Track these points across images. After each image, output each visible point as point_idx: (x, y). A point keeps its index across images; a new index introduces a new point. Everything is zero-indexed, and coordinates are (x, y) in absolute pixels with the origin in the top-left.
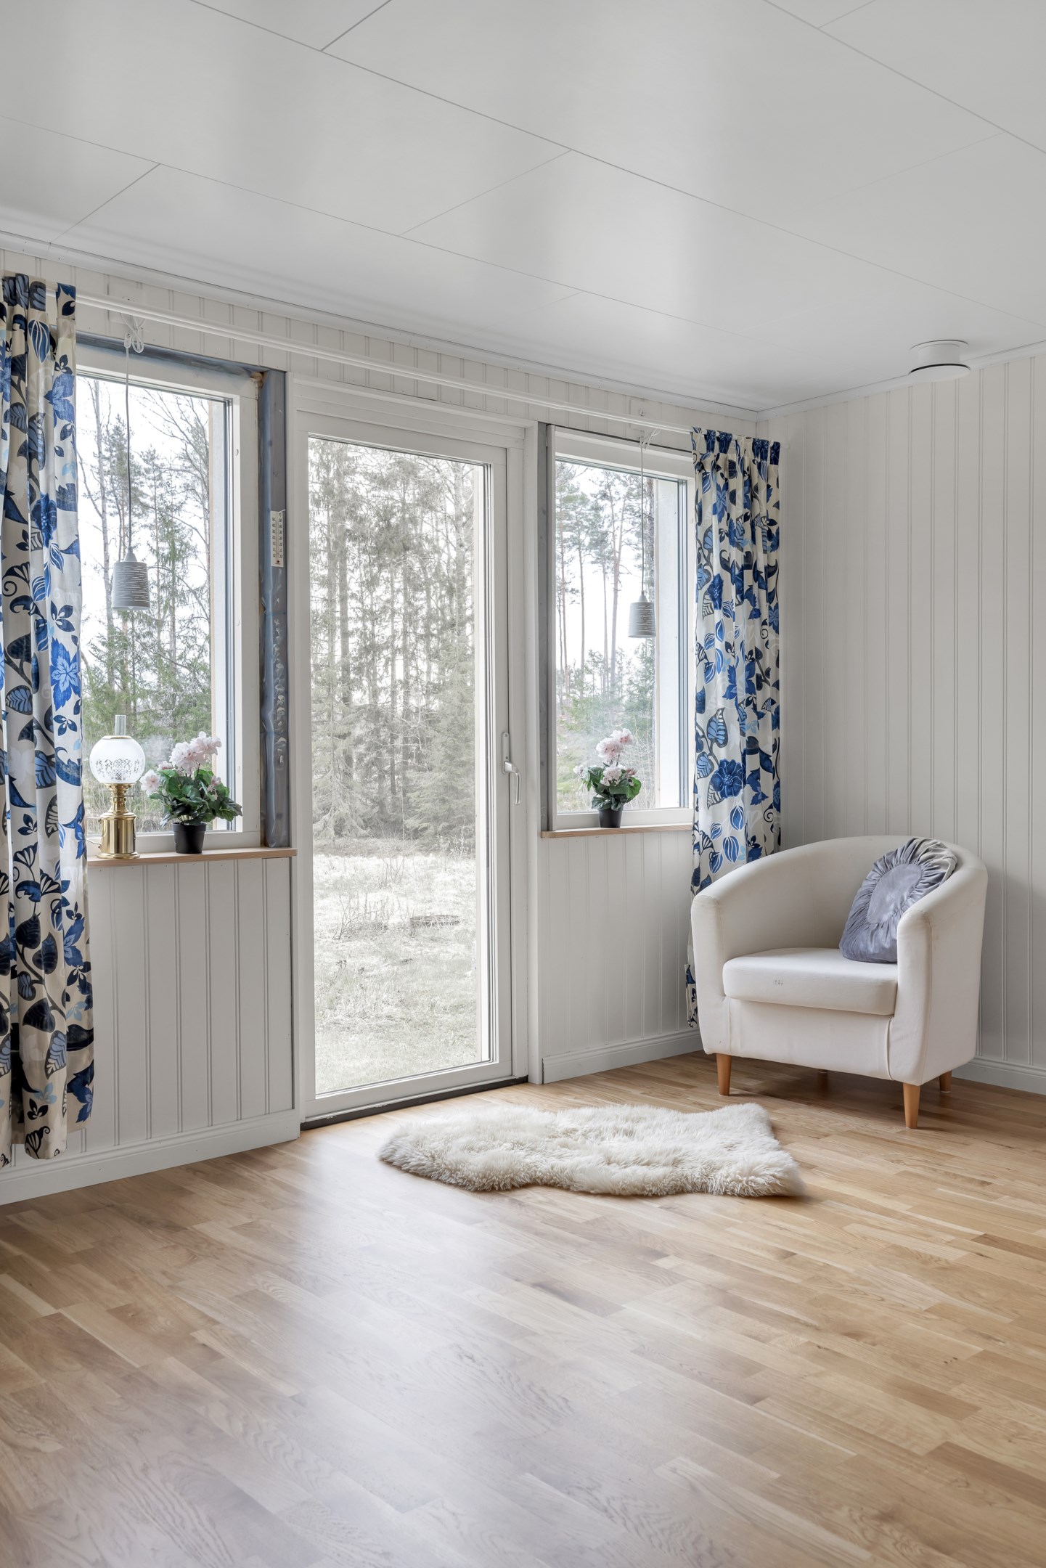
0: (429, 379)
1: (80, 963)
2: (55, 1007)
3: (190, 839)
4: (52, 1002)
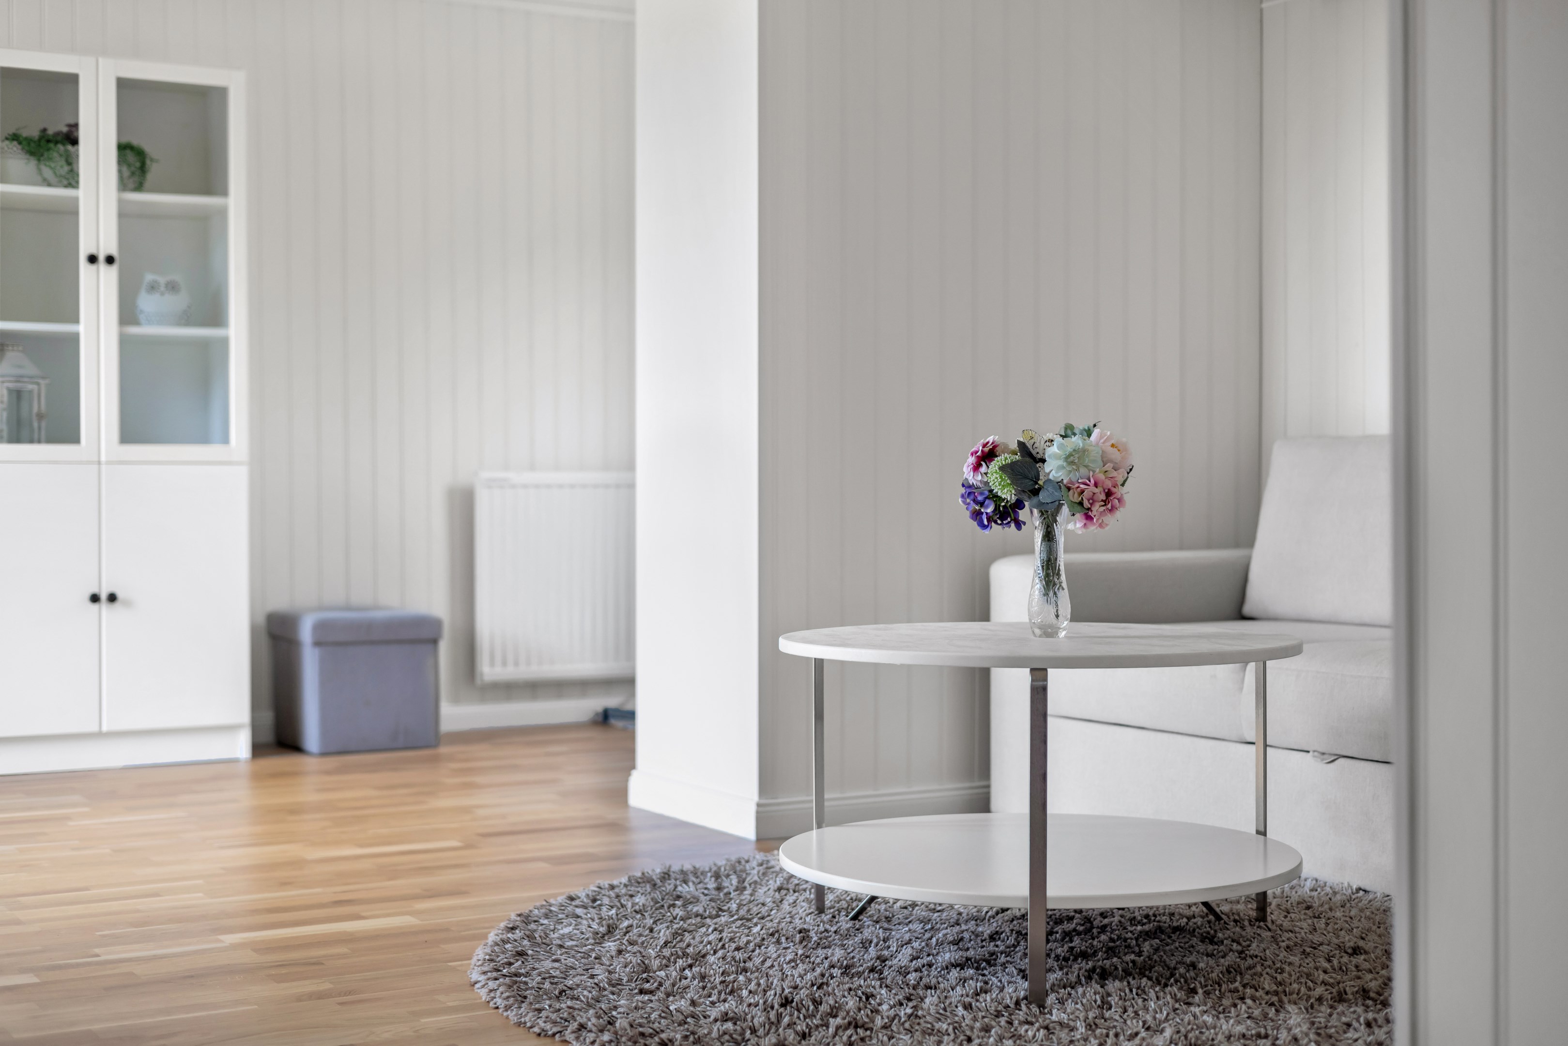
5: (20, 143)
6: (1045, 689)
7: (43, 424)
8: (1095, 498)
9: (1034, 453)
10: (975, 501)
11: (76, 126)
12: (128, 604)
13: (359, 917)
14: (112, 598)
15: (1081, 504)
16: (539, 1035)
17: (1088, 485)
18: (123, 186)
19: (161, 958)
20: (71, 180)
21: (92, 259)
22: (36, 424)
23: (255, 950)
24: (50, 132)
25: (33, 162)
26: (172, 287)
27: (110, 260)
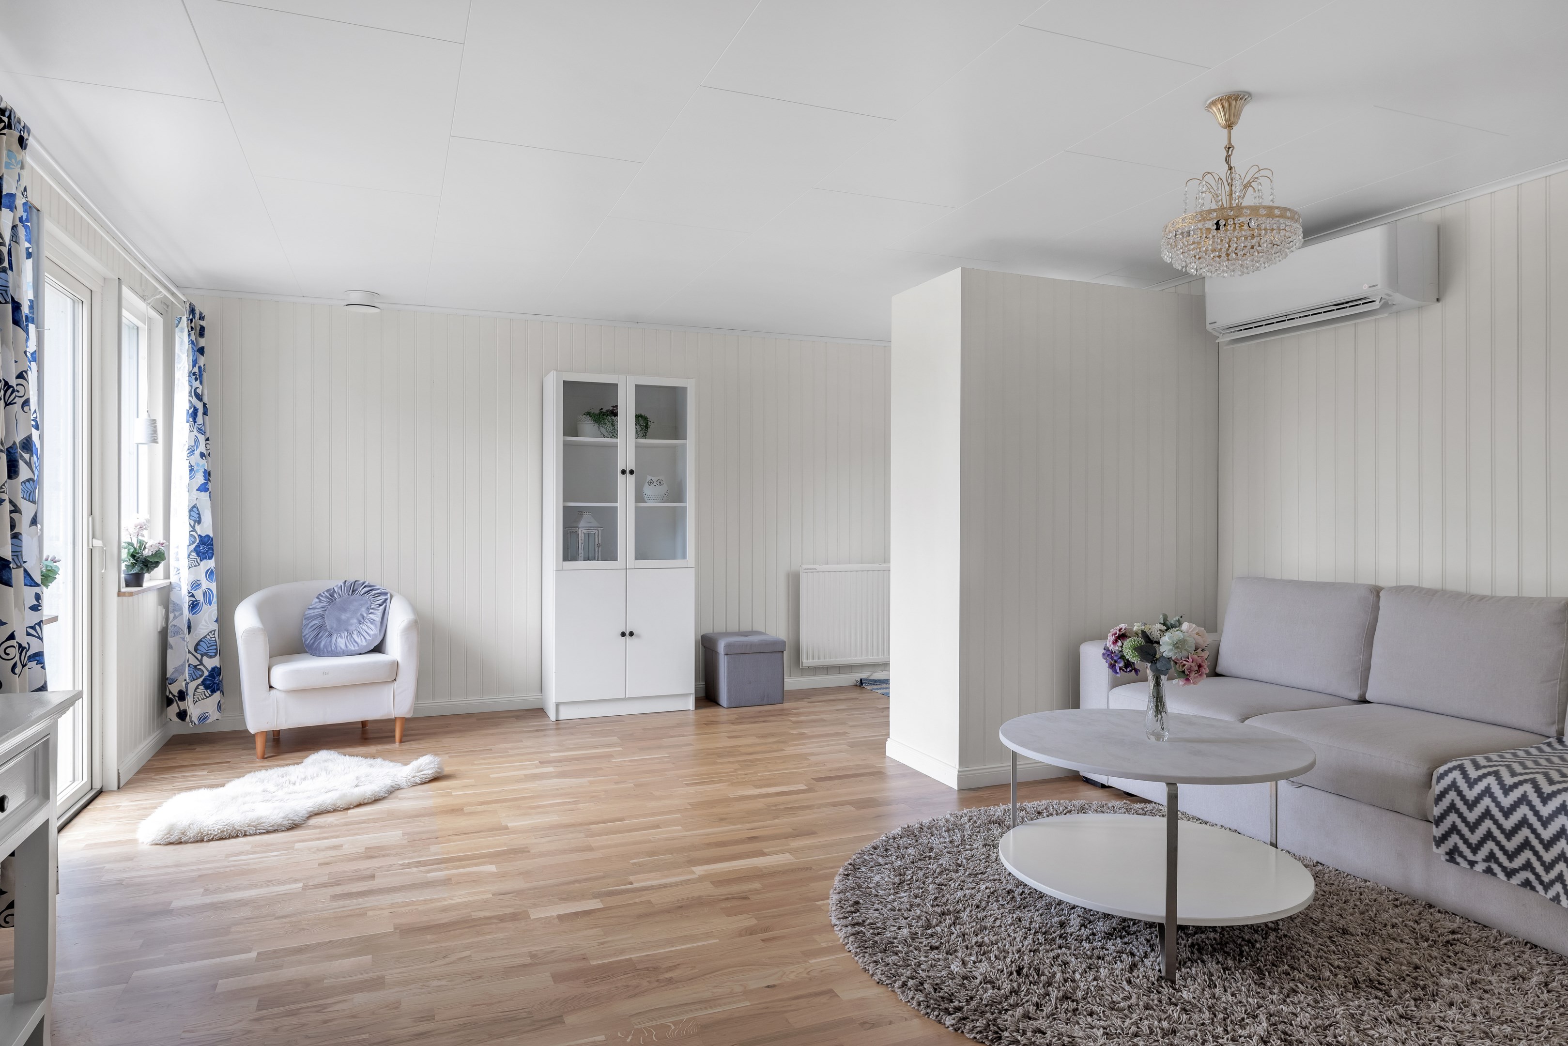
5: (591, 416)
6: (1176, 796)
7: (600, 549)
8: (1192, 668)
9: (1151, 638)
10: (1112, 658)
11: (617, 406)
12: (639, 636)
13: (763, 854)
14: (631, 634)
15: (1184, 672)
16: (878, 983)
17: (1188, 662)
18: (638, 436)
19: (665, 887)
20: (614, 434)
21: (624, 472)
22: (597, 550)
23: (713, 883)
24: (604, 410)
25: (597, 425)
26: (660, 482)
27: (632, 472)
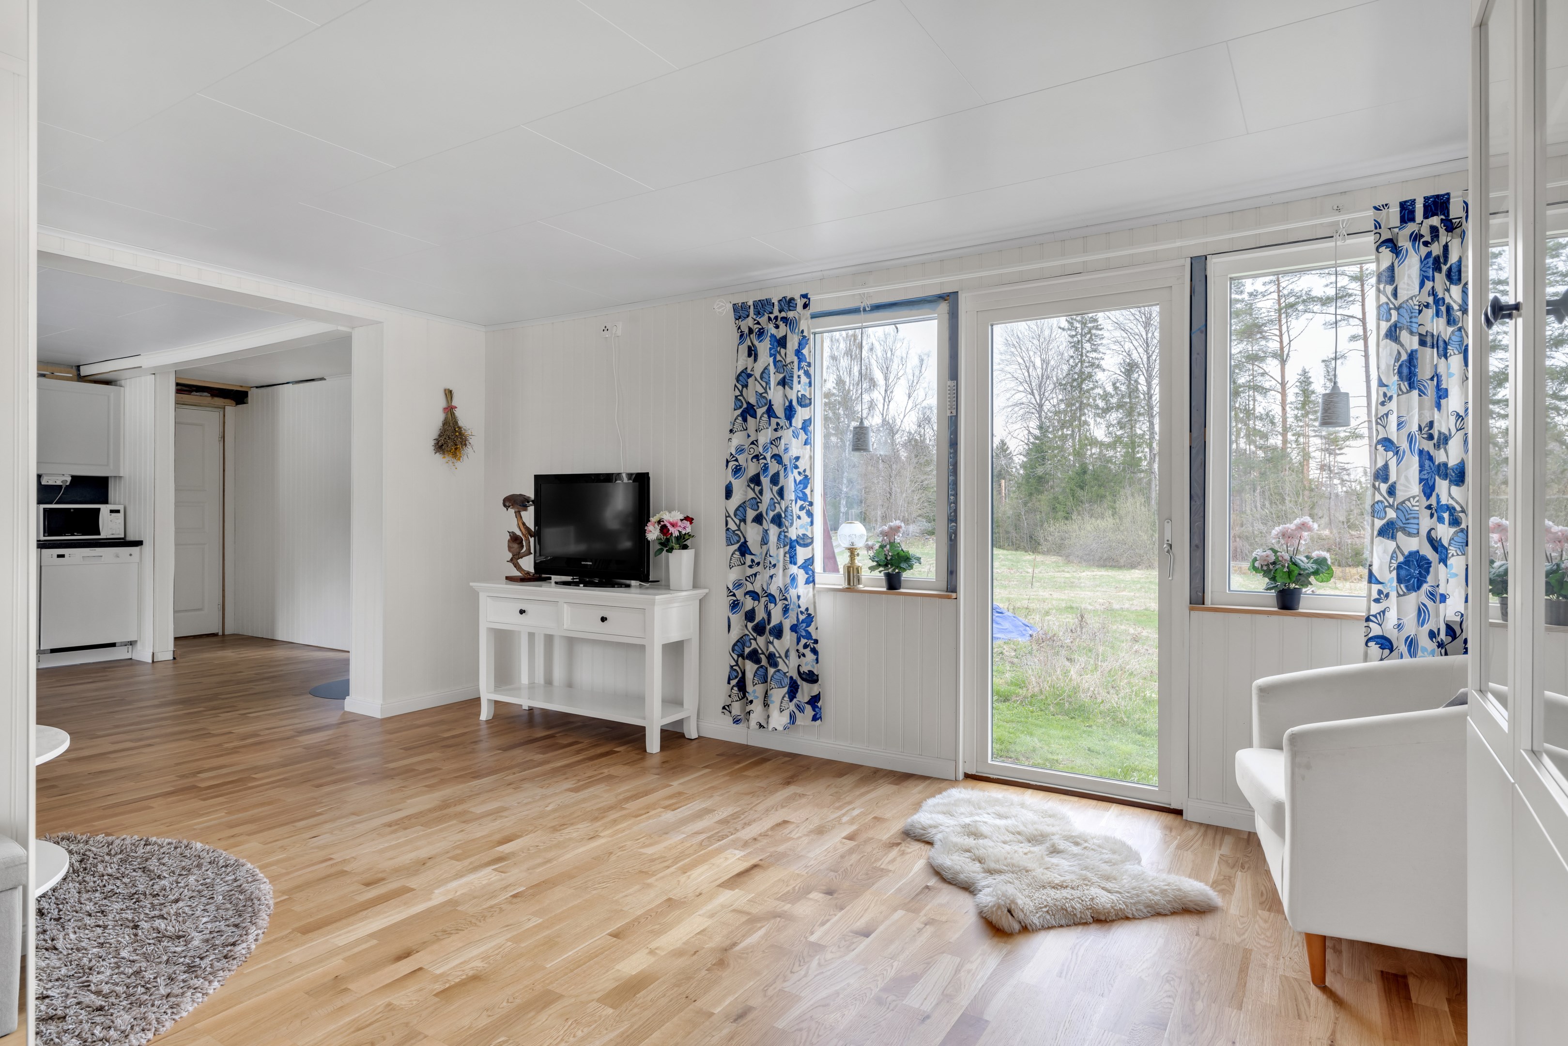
0: (1074, 260)
1: (812, 639)
2: (780, 657)
3: (893, 583)
4: (779, 654)
